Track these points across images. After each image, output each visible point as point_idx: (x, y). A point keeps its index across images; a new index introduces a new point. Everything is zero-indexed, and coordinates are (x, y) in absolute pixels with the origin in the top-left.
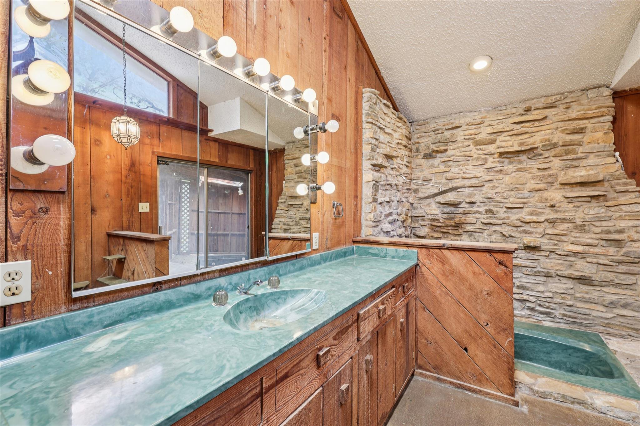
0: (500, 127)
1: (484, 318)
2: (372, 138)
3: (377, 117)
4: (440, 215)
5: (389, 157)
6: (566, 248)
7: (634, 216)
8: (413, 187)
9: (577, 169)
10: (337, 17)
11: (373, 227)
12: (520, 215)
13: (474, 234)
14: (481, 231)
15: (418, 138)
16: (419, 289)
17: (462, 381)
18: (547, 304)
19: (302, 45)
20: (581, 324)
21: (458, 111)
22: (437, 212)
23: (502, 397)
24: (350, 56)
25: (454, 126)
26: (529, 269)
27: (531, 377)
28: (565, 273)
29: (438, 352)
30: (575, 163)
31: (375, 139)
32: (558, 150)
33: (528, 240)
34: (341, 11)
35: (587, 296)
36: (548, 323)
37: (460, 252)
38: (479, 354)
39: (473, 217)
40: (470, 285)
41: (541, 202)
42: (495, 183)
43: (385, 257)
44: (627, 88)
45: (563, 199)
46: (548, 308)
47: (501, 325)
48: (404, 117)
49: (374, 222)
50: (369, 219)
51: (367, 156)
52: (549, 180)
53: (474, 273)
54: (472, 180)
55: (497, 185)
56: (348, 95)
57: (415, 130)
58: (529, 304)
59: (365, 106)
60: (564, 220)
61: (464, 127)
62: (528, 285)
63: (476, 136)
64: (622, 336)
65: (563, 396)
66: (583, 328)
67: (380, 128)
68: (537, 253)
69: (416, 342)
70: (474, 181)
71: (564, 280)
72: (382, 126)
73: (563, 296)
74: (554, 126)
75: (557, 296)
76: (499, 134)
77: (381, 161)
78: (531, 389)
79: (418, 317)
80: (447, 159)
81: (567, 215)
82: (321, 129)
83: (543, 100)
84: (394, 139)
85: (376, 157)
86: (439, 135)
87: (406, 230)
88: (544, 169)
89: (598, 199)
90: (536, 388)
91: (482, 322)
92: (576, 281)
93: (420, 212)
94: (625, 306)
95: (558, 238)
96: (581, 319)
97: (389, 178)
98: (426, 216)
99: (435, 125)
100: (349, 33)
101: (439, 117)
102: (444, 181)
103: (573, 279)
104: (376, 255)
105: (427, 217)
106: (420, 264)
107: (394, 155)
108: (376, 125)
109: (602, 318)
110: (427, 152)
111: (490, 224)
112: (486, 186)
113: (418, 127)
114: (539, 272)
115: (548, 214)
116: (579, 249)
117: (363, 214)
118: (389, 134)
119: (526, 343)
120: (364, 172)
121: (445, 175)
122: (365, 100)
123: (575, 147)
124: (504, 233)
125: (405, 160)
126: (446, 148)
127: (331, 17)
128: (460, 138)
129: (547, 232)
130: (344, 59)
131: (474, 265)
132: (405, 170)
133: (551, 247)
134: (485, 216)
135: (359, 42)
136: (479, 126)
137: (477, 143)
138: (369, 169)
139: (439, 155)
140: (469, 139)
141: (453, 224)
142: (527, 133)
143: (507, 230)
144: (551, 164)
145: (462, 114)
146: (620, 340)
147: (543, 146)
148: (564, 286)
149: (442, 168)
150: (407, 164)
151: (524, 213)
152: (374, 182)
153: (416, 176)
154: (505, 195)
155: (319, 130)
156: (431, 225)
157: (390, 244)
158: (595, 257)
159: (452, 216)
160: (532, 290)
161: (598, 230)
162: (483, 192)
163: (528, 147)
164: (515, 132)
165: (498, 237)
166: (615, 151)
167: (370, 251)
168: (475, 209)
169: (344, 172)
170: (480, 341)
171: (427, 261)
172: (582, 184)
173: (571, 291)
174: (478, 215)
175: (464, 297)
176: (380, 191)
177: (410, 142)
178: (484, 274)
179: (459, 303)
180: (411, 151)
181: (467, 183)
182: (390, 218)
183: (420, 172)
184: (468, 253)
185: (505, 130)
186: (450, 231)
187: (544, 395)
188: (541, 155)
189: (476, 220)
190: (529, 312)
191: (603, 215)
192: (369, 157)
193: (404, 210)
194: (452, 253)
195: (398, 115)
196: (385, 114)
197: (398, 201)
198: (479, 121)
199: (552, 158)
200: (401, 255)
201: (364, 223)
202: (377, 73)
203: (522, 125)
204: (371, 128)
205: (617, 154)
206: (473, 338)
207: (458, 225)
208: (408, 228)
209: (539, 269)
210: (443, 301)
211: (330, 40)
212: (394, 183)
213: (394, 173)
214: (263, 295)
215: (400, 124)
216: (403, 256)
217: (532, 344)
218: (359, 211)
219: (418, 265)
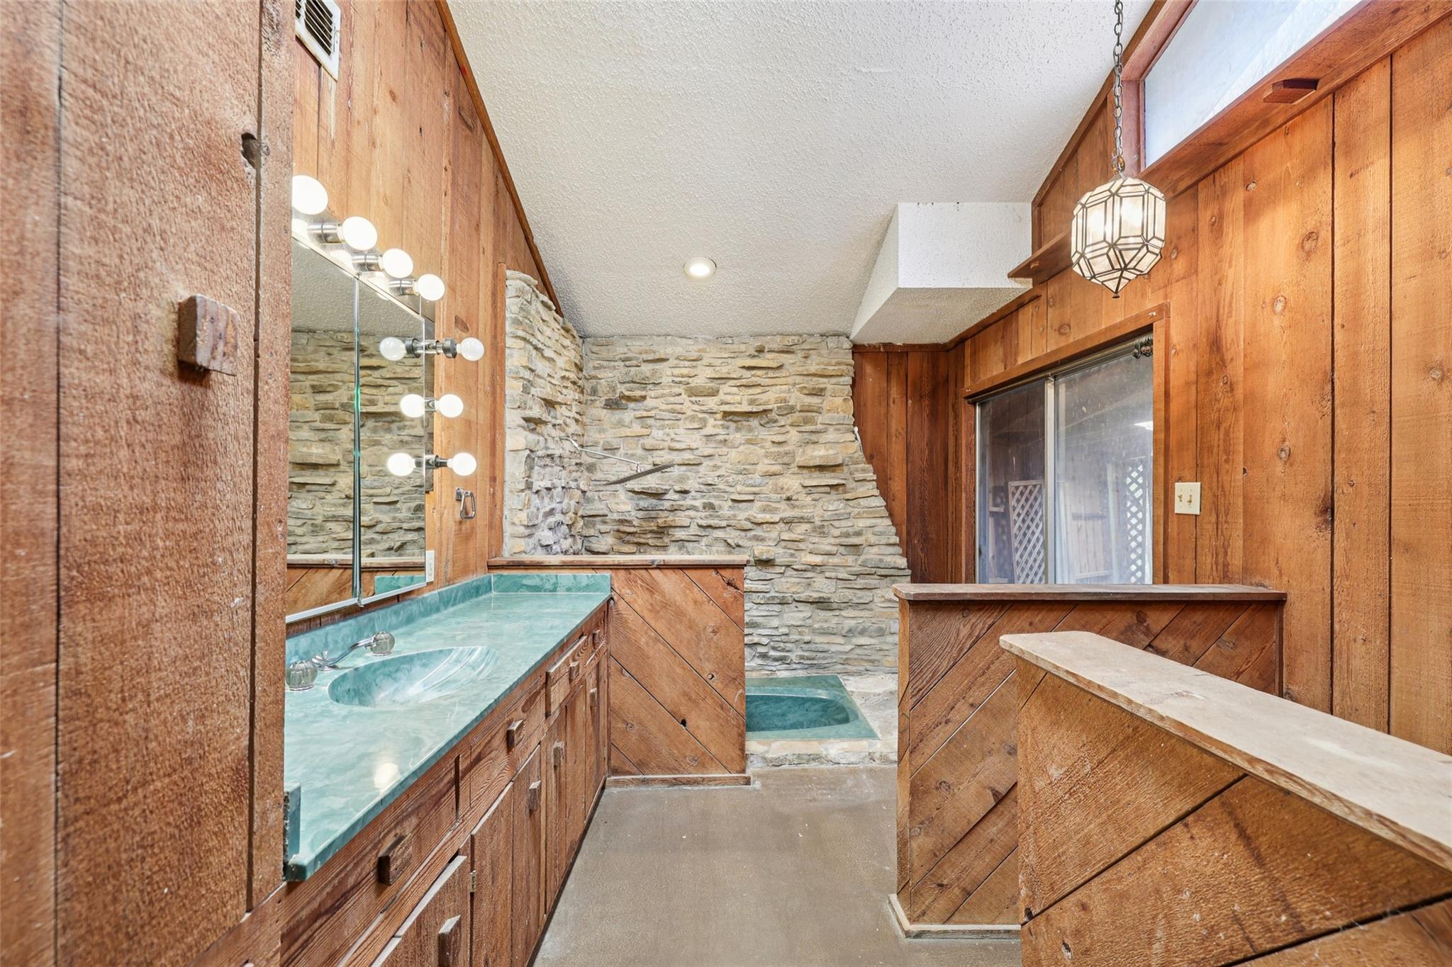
0: (723, 371)
1: (708, 667)
2: (525, 367)
3: (531, 327)
4: (633, 514)
5: (550, 404)
6: (804, 560)
7: (871, 513)
8: (586, 459)
9: (816, 446)
10: (464, 127)
11: (525, 537)
12: (750, 513)
13: (687, 544)
14: (696, 539)
15: (595, 368)
16: (612, 639)
17: (679, 772)
18: (782, 645)
19: (410, 181)
20: (819, 667)
21: (664, 333)
22: (629, 508)
23: (730, 778)
24: (484, 202)
25: (657, 357)
26: (762, 595)
27: (764, 745)
28: (803, 596)
29: (643, 739)
30: (814, 437)
31: (530, 369)
32: (796, 416)
33: (762, 551)
34: (472, 116)
35: (825, 625)
36: (783, 674)
37: (676, 571)
38: (703, 724)
39: (686, 516)
40: (690, 621)
41: (776, 492)
42: (717, 461)
43: (554, 590)
44: (866, 343)
45: (800, 489)
46: (783, 650)
47: (731, 674)
48: (573, 329)
49: (527, 527)
50: (517, 522)
51: (515, 401)
52: (786, 460)
53: (696, 602)
54: (683, 452)
55: (719, 464)
56: (482, 279)
57: (589, 354)
58: (761, 650)
59: (512, 306)
60: (802, 520)
61: (672, 362)
62: (760, 620)
63: (690, 380)
64: (859, 673)
65: (799, 756)
66: (821, 671)
67: (536, 348)
68: (771, 570)
69: (609, 730)
70: (687, 456)
71: (801, 607)
72: (540, 346)
73: (800, 629)
74: (790, 380)
75: (794, 630)
76: (722, 381)
77: (537, 411)
78: (764, 759)
79: (612, 686)
80: (645, 414)
81: (805, 512)
82: (446, 350)
83: (778, 338)
84: (557, 370)
85: (530, 403)
86: (633, 369)
87: (575, 542)
88: (780, 443)
89: (837, 490)
90: (769, 756)
91: (705, 676)
92: (815, 606)
93: (598, 508)
94: (863, 632)
95: (794, 545)
96: (820, 658)
97: (551, 444)
98: (609, 514)
99: (626, 350)
100: (484, 158)
101: (633, 336)
102: (640, 452)
103: (812, 603)
104: (536, 589)
105: (610, 516)
106: (615, 598)
107: (559, 400)
108: (531, 343)
109: (841, 653)
110: (610, 396)
111: (710, 526)
112: (705, 464)
113: (595, 349)
114: (773, 598)
115: (784, 511)
116: (817, 559)
117: (506, 512)
118: (550, 360)
119: (757, 707)
120: (507, 431)
121: (642, 441)
122: (510, 292)
123: (814, 414)
124: (729, 541)
125: (574, 409)
126: (643, 393)
127: (456, 128)
128: (666, 380)
129: (782, 538)
130: (476, 210)
131: (696, 589)
132: (573, 428)
133: (786, 560)
134: (703, 514)
135: (500, 179)
136: (695, 363)
137: (693, 392)
138: (519, 426)
139: (632, 405)
140: (680, 382)
141: (655, 528)
142: (760, 385)
143: (733, 536)
144: (788, 436)
145: (669, 338)
146: (857, 678)
147: (778, 408)
148: (801, 615)
149: (637, 429)
150: (578, 417)
151: (755, 509)
152: (528, 452)
153: (591, 439)
154: (730, 479)
155: (441, 351)
156: (618, 531)
157: (563, 566)
158: (835, 571)
159: (653, 514)
160: (765, 627)
161: (837, 532)
162: (700, 475)
163: (761, 408)
164: (744, 382)
165: (722, 547)
166: (854, 425)
167: (525, 582)
168: (688, 502)
169: (474, 431)
170: (702, 704)
171: (626, 591)
172: (821, 468)
173: (809, 622)
174: (692, 513)
175: (681, 641)
176: (536, 468)
177: (580, 375)
178: (709, 602)
179: (675, 652)
180: (582, 392)
181: (677, 457)
182: (552, 520)
183: (599, 432)
184: (687, 572)
185: (732, 376)
186: (650, 542)
187: (777, 763)
188: (776, 421)
189: (689, 520)
190: (760, 661)
191: (842, 511)
192: (518, 404)
193: (573, 503)
194: (665, 575)
195: (564, 323)
196: (544, 321)
197: (563, 488)
198: (694, 355)
199: (788, 428)
200: (584, 584)
201: (508, 529)
202: (527, 238)
203: (754, 372)
204: (524, 348)
205: (856, 429)
206: (694, 702)
207: (662, 531)
208: (578, 537)
209: (773, 594)
210: (651, 653)
211: (453, 173)
212: (557, 452)
213: (556, 433)
214: (368, 667)
215: (567, 342)
216: (587, 585)
217: (764, 707)
218: (498, 507)
219: (612, 598)
